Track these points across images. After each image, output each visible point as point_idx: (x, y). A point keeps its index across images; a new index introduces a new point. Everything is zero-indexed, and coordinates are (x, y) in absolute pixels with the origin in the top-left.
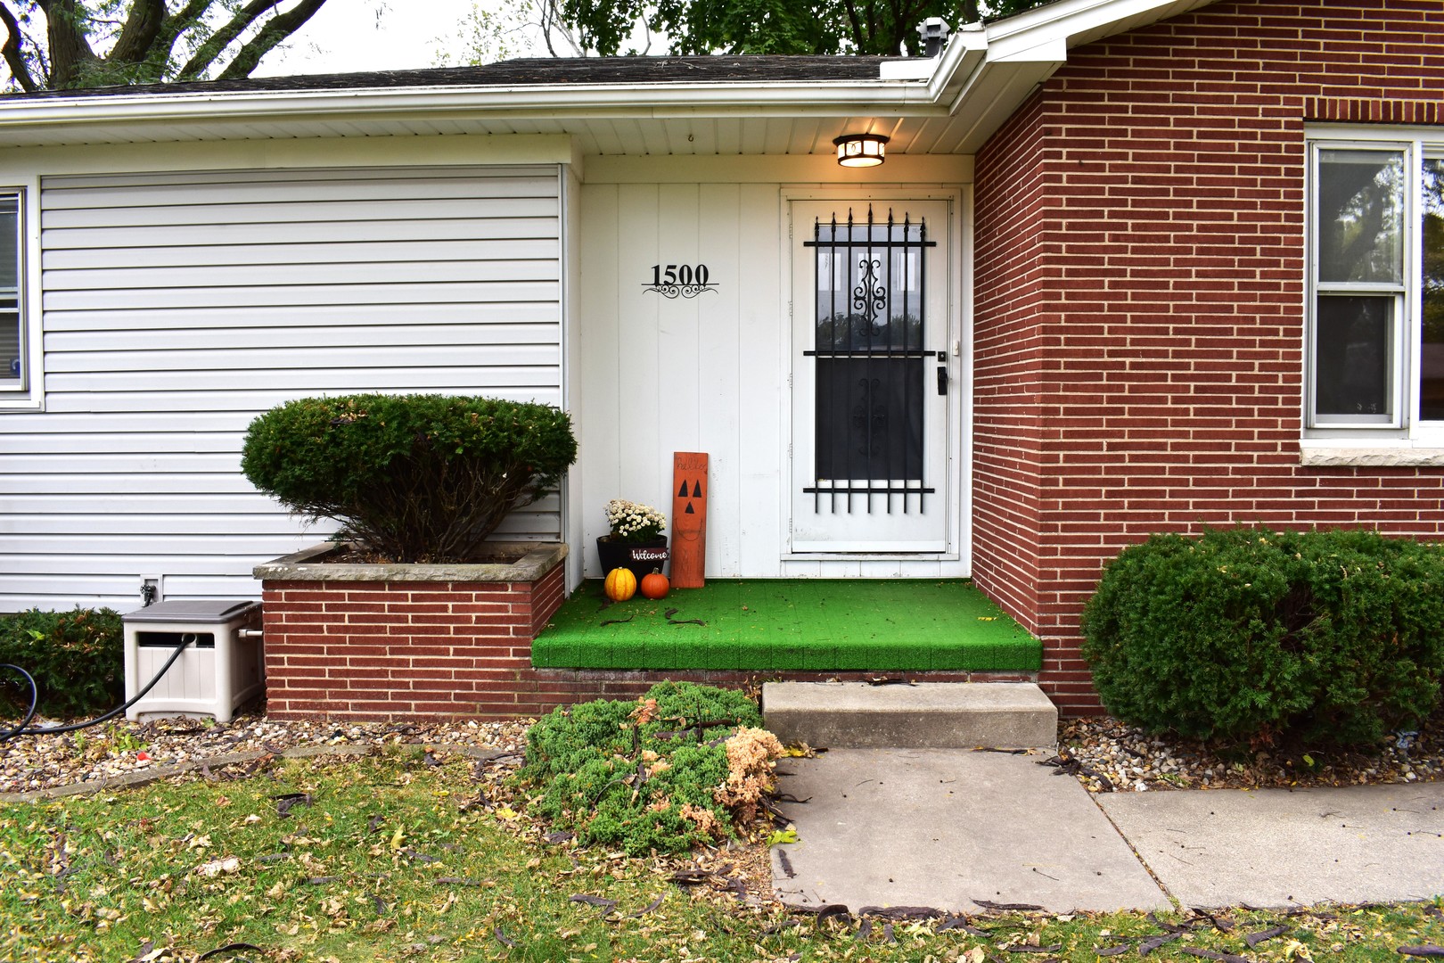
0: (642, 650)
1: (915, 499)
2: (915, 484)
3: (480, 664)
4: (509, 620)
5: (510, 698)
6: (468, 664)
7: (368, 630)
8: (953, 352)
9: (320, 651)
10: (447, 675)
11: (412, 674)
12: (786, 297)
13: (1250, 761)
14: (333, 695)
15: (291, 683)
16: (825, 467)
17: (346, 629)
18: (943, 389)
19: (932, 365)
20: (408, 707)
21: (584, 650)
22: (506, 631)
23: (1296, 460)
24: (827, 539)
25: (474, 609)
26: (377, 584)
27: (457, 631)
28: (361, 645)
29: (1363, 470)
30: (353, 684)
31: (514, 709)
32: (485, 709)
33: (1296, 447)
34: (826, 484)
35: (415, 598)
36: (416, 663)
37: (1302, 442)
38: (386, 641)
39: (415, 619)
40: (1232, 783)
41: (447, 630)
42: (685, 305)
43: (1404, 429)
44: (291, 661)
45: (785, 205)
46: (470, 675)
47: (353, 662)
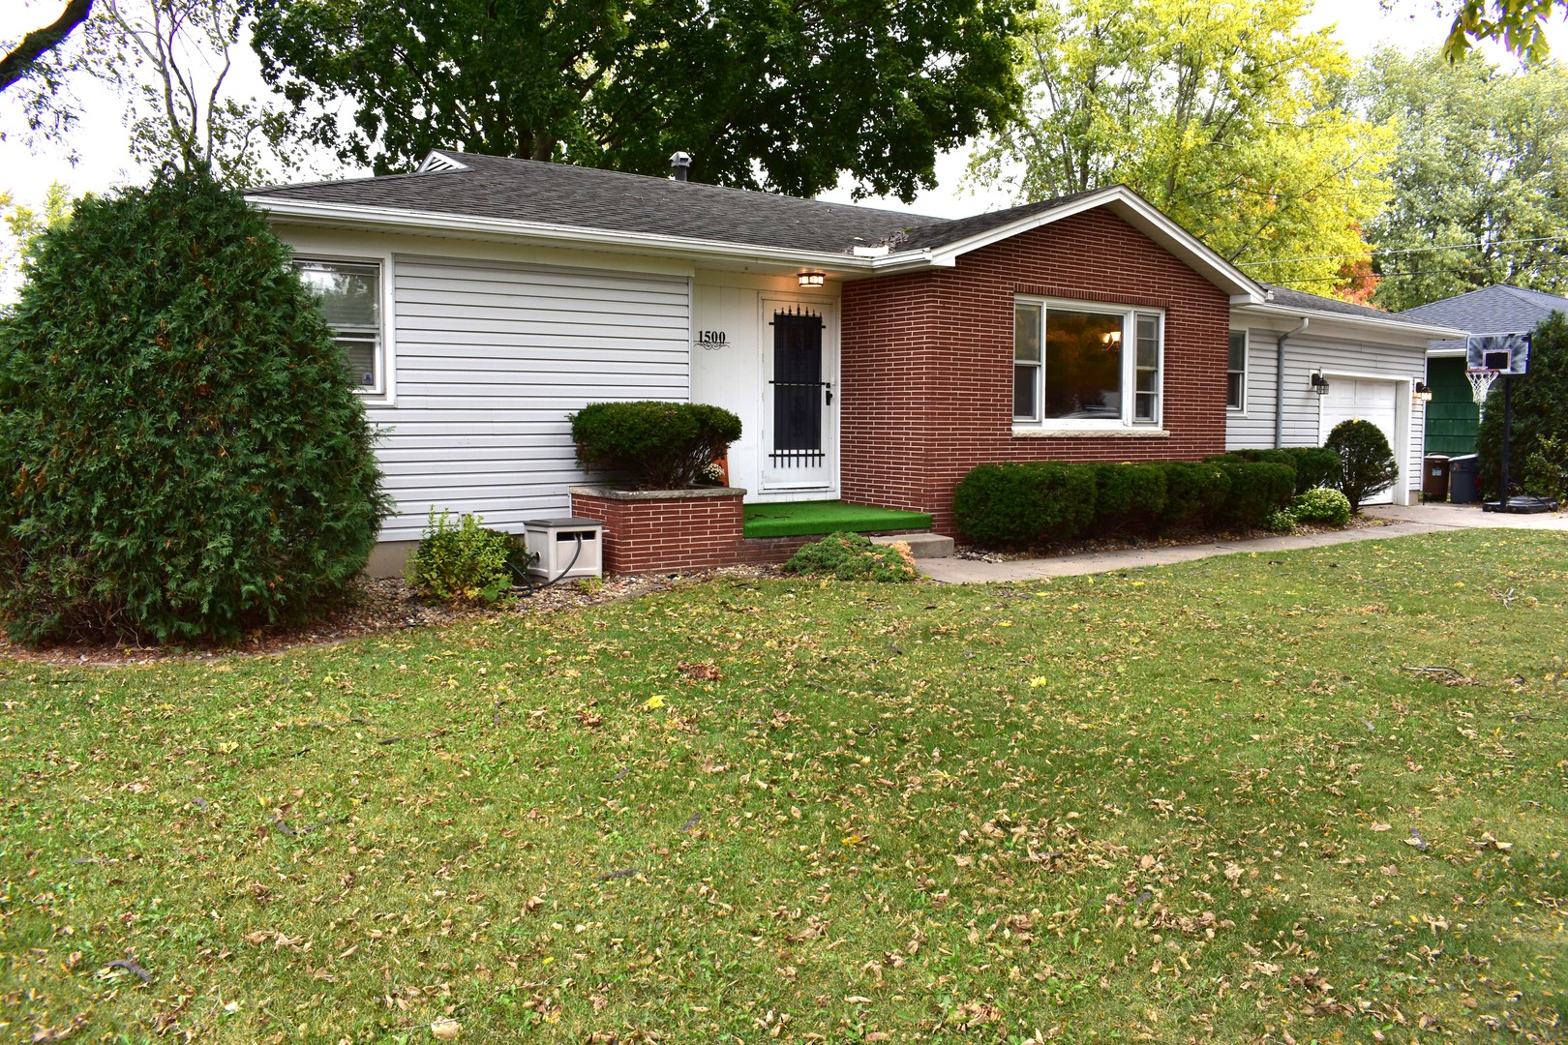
0: (790, 527)
1: (817, 459)
2: (817, 452)
3: (721, 538)
4: (733, 515)
5: (733, 555)
6: (716, 539)
7: (672, 524)
8: (832, 383)
9: (648, 537)
10: (706, 545)
11: (691, 546)
12: (761, 352)
13: (1026, 551)
14: (654, 560)
15: (634, 555)
16: (779, 443)
17: (661, 524)
18: (828, 403)
19: (824, 389)
20: (688, 563)
21: (767, 528)
22: (732, 521)
23: (1010, 435)
24: (779, 481)
25: (719, 510)
26: (677, 500)
27: (711, 522)
28: (669, 533)
29: (1032, 439)
30: (664, 553)
31: (734, 561)
32: (723, 561)
33: (1010, 430)
34: (779, 452)
35: (694, 506)
36: (693, 540)
37: (1013, 428)
38: (679, 529)
39: (693, 517)
40: (1026, 558)
41: (706, 522)
42: (714, 355)
43: (1040, 422)
44: (634, 543)
45: (760, 301)
46: (717, 544)
47: (664, 542)
